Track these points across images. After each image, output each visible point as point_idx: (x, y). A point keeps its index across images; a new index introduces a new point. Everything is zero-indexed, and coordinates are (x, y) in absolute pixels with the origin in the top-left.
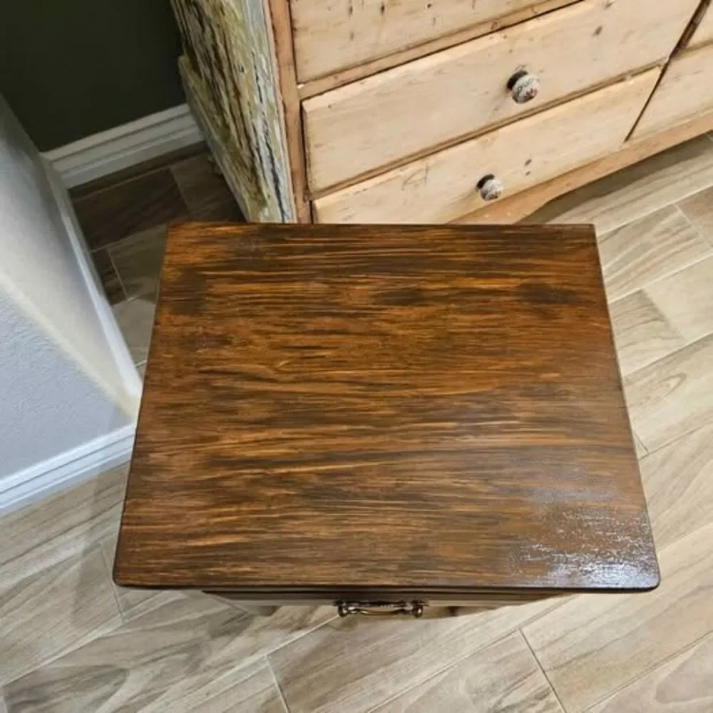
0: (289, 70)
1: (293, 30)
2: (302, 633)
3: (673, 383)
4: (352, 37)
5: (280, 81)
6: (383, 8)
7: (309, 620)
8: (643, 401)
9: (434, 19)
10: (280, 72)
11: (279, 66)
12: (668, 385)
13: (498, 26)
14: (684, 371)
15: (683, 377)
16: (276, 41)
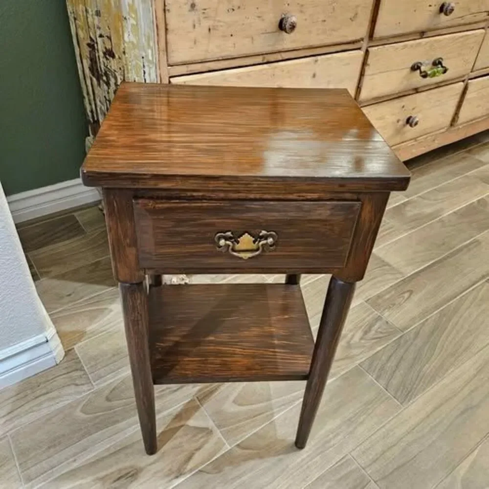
0: (164, 54)
1: (166, 29)
2: (181, 480)
3: (406, 295)
4: (195, 43)
5: (159, 61)
6: (210, 30)
7: (185, 468)
8: (391, 306)
9: (234, 44)
10: (159, 54)
11: (159, 51)
12: (404, 297)
13: (265, 61)
14: (411, 289)
15: (411, 292)
16: (158, 34)
